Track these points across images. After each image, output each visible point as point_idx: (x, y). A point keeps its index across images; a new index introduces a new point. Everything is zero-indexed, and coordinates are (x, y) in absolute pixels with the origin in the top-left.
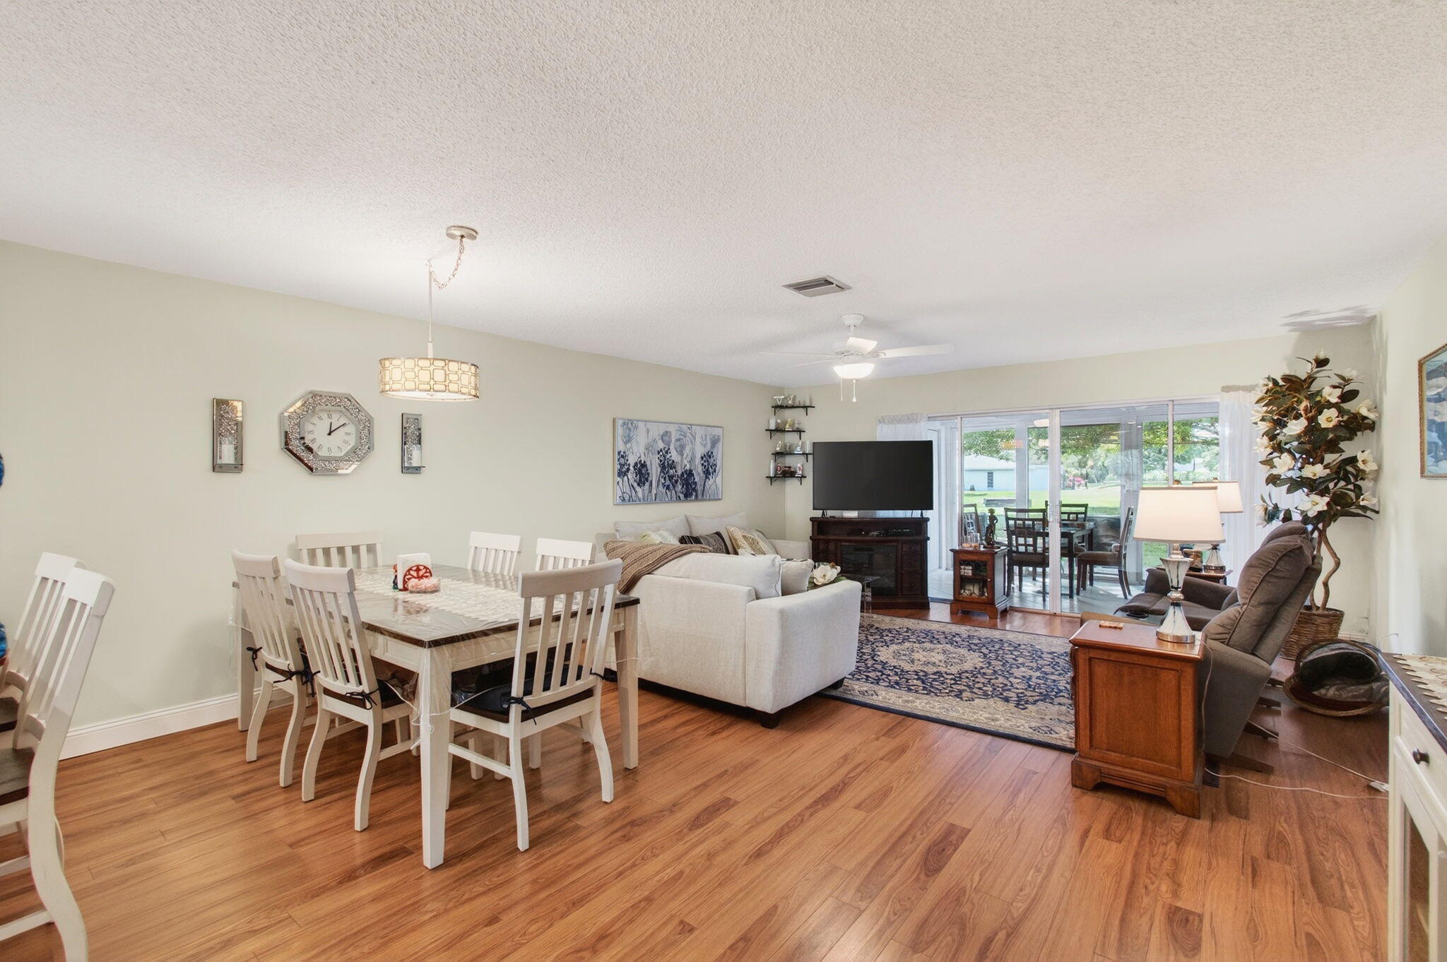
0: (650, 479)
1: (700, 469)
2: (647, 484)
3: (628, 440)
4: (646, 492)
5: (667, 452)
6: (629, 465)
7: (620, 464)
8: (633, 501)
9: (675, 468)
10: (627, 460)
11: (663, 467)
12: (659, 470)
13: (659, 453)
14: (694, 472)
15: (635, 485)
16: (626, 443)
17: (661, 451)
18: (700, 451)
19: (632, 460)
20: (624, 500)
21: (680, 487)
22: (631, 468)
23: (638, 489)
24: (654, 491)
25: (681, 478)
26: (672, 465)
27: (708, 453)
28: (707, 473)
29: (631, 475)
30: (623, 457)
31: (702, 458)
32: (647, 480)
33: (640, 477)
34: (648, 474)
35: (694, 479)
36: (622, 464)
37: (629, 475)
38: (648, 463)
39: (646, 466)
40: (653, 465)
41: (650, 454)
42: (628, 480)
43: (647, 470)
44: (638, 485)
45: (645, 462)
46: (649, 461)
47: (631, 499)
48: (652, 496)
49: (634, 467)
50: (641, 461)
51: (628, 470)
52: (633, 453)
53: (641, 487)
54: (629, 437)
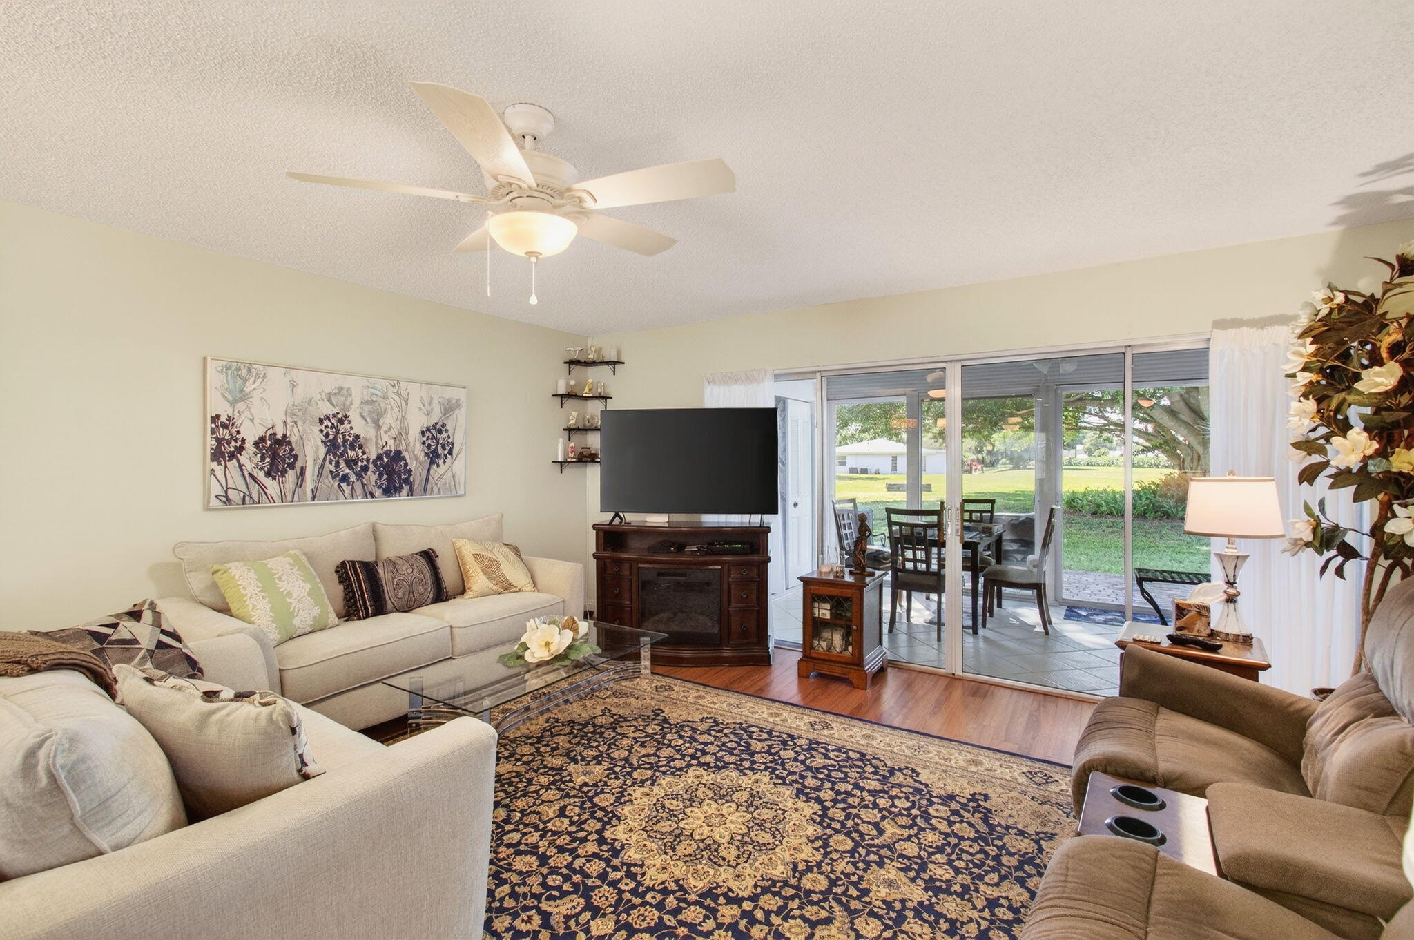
0: (299, 465)
1: (419, 450)
2: (291, 475)
3: (241, 397)
4: (290, 486)
5: (341, 421)
6: (243, 441)
7: (219, 441)
8: (253, 502)
9: (361, 447)
10: (238, 432)
11: (332, 446)
12: (323, 450)
13: (321, 421)
14: (404, 454)
15: (261, 476)
16: (233, 403)
17: (328, 418)
18: (417, 422)
19: (250, 434)
20: (229, 500)
21: (374, 478)
22: (249, 445)
23: (268, 482)
24: (309, 483)
25: (374, 463)
26: (356, 442)
27: (435, 426)
28: (433, 457)
29: (249, 458)
30: (224, 426)
31: (423, 433)
32: (292, 466)
33: (272, 464)
34: (296, 457)
35: (406, 465)
36: (224, 439)
37: (243, 458)
38: (294, 438)
39: (289, 443)
40: (306, 441)
41: (300, 423)
42: (241, 466)
43: (292, 449)
44: (268, 474)
45: (285, 436)
46: (297, 434)
47: (247, 498)
48: (305, 493)
49: (256, 444)
50: (275, 434)
51: (241, 449)
52: (252, 420)
53: (274, 478)
54: (242, 391)
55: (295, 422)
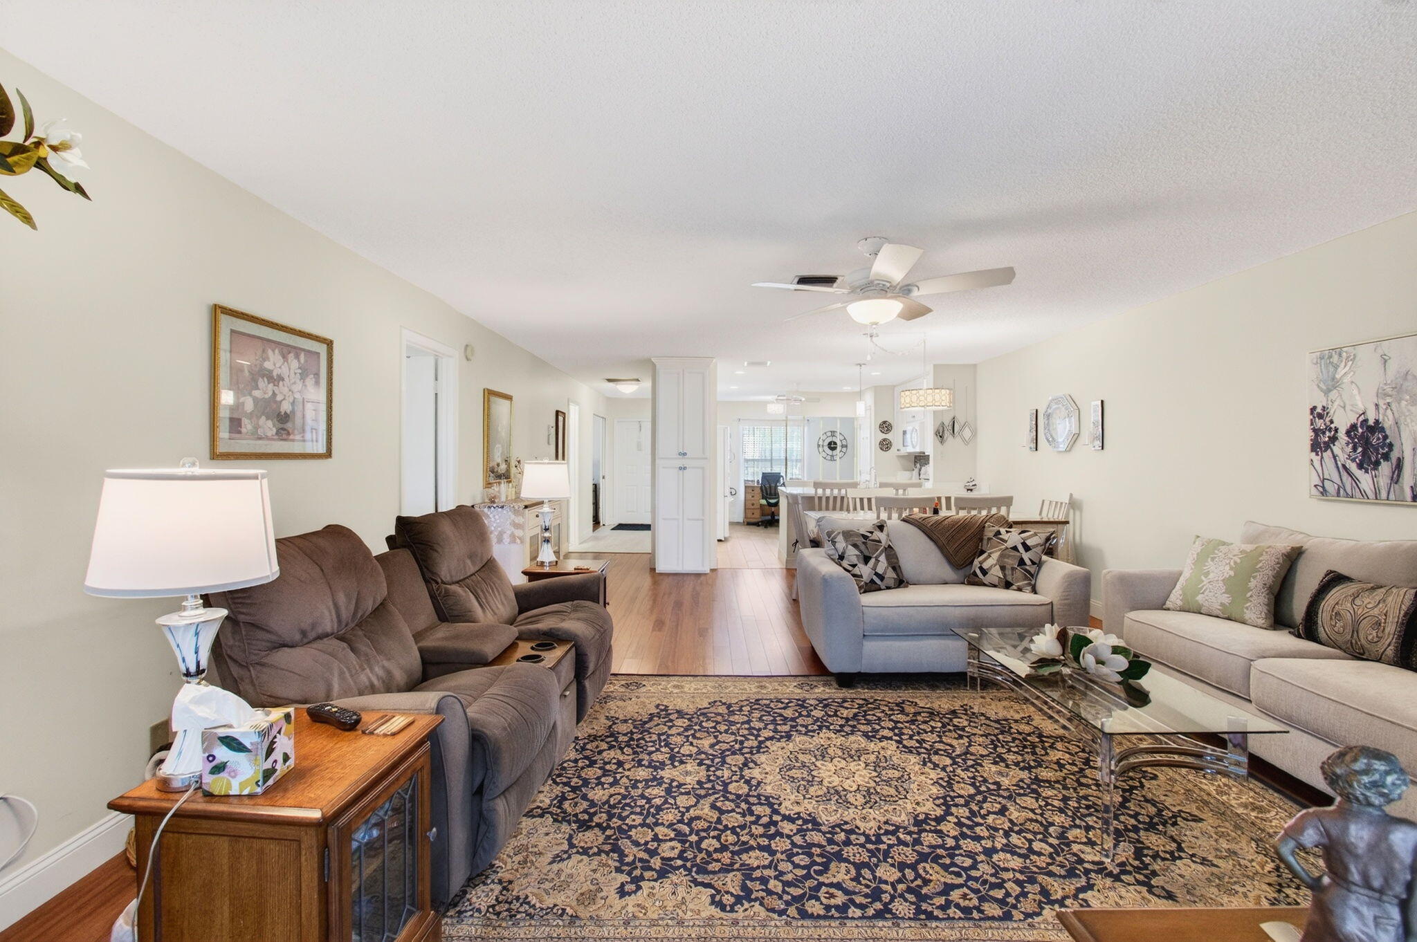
0: (1394, 455)
2: (1385, 468)
3: (1331, 385)
4: (1383, 481)
6: (1336, 430)
7: (1316, 431)
8: (1347, 495)
10: (1332, 422)
15: (1353, 467)
16: (1327, 392)
19: (1343, 421)
20: (1324, 492)
22: (1341, 435)
23: (1359, 473)
24: (1408, 479)
29: (1341, 448)
30: (1320, 416)
32: (1386, 457)
33: (1364, 453)
34: (1391, 446)
36: (1319, 429)
37: (1336, 449)
38: (1388, 423)
39: (1382, 430)
40: (1402, 427)
41: (1394, 406)
42: (1334, 457)
43: (1386, 437)
44: (1360, 466)
45: (1377, 422)
46: (1391, 417)
47: (1342, 491)
48: (1402, 489)
49: (1348, 433)
50: (1366, 421)
51: (1334, 439)
52: (1344, 407)
53: (1367, 471)
54: (1333, 378)
55: (1389, 404)
